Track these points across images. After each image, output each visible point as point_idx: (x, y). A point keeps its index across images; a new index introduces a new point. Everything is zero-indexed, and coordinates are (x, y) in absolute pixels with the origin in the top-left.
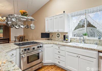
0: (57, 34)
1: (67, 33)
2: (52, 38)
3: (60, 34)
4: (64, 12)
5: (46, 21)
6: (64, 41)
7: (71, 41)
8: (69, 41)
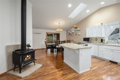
0: (95, 38)
1: (104, 38)
2: (91, 42)
3: (98, 38)
4: (102, 24)
5: (87, 30)
6: (102, 43)
7: (107, 43)
8: (106, 43)
